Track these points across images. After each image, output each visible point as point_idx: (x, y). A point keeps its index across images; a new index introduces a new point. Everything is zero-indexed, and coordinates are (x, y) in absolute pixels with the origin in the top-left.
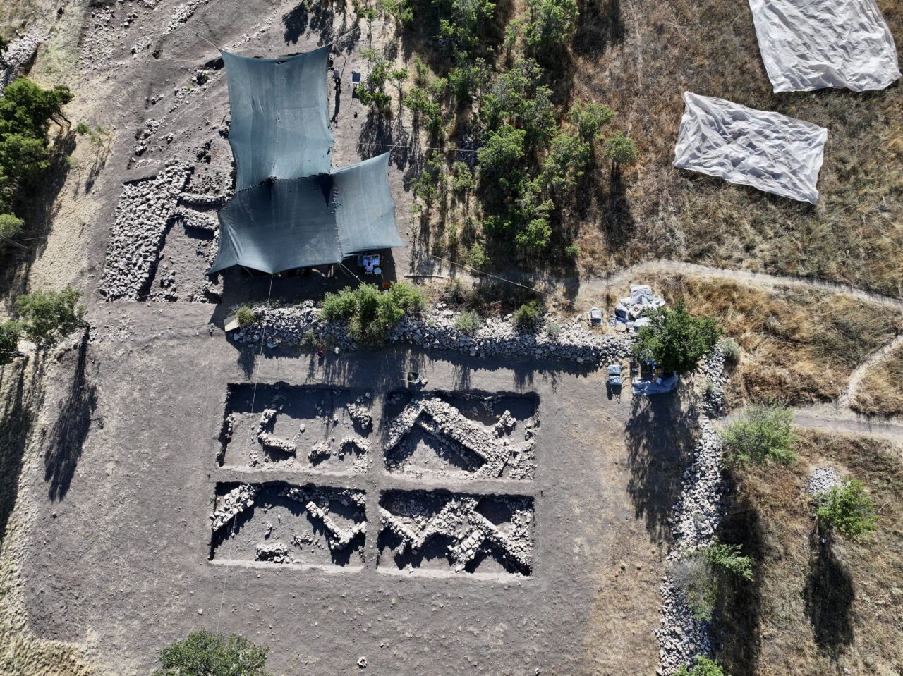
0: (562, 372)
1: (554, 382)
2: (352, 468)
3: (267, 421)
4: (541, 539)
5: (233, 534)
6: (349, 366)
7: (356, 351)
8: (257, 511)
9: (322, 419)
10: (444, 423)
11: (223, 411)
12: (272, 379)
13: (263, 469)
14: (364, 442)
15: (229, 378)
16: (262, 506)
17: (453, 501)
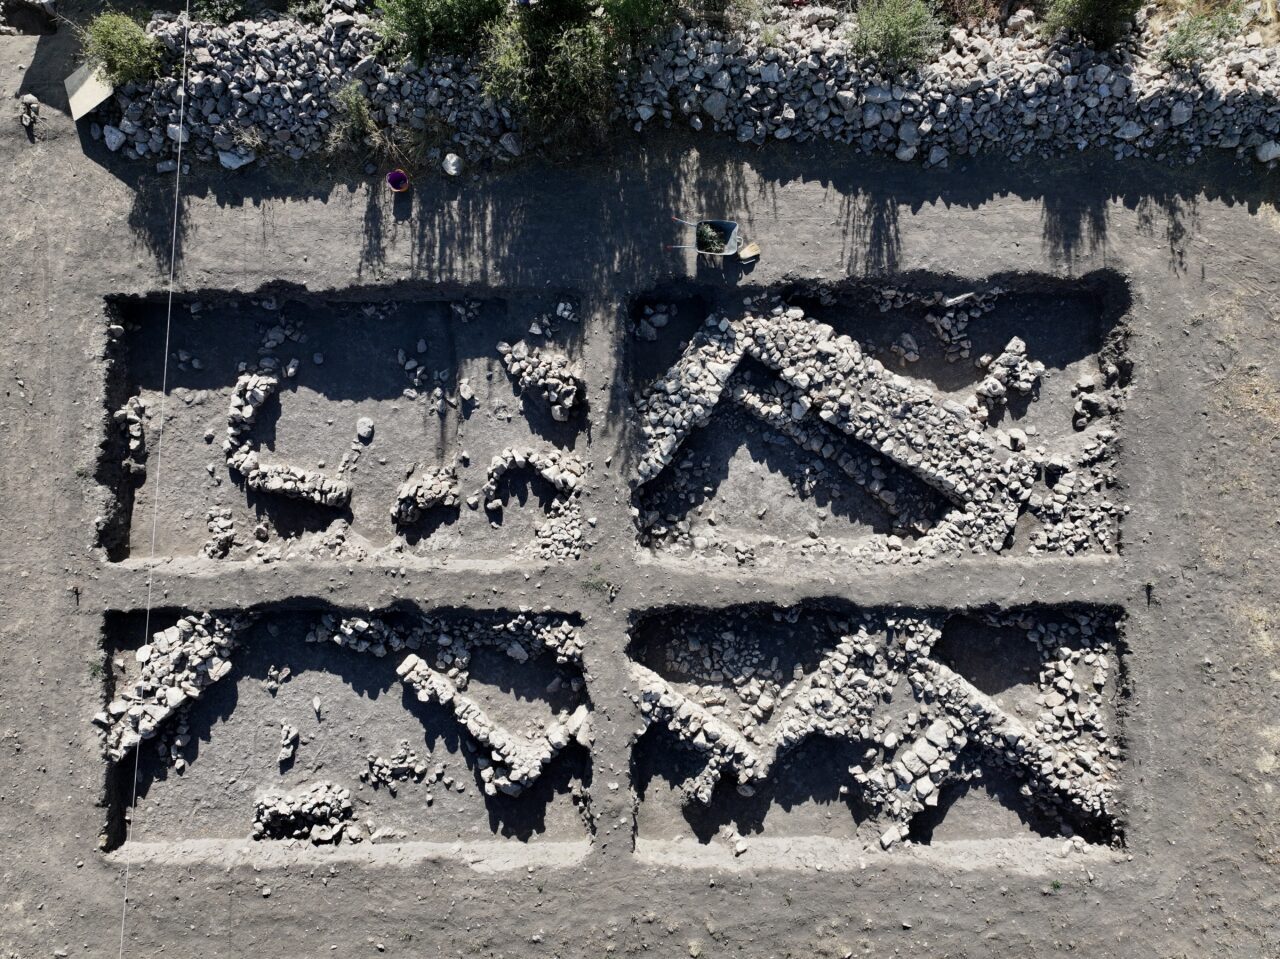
0: (1201, 197)
1: (1176, 233)
2: (533, 545)
3: (248, 411)
4: (1148, 735)
5: (179, 763)
6: (496, 216)
7: (515, 164)
8: (249, 690)
9: (423, 398)
10: (818, 387)
11: (101, 387)
12: (247, 272)
13: (252, 563)
14: (563, 463)
15: (108, 276)
16: (262, 675)
17: (863, 633)
